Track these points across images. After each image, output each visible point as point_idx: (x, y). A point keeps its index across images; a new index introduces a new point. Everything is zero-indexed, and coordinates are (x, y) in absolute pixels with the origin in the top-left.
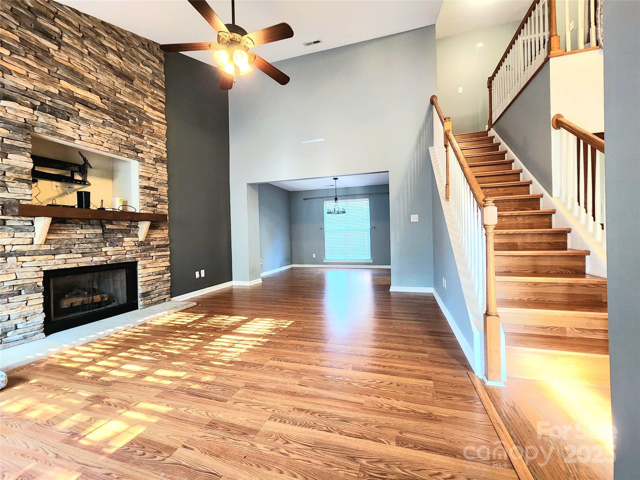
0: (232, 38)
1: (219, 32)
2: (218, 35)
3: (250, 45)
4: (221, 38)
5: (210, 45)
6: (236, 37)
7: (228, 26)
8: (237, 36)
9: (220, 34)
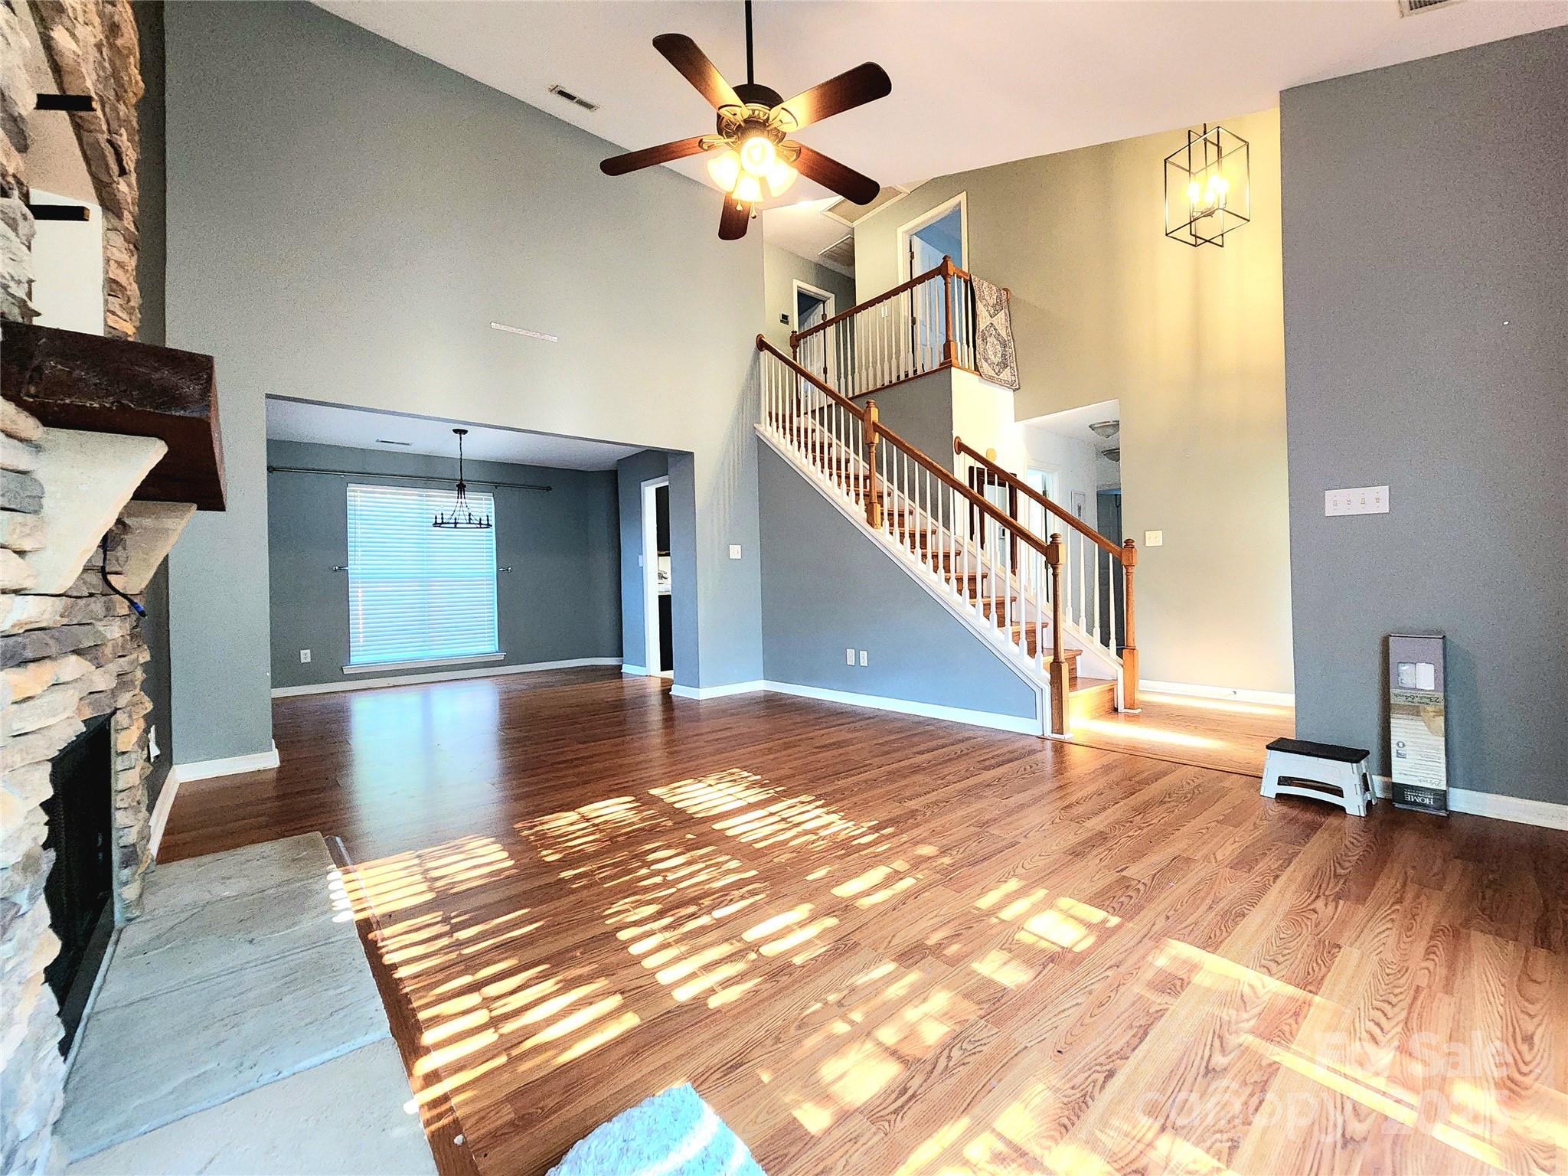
0: (750, 117)
1: (720, 108)
2: (719, 116)
3: (788, 128)
4: (724, 121)
5: (701, 140)
6: (756, 113)
7: (739, 90)
8: (759, 109)
9: (723, 111)
